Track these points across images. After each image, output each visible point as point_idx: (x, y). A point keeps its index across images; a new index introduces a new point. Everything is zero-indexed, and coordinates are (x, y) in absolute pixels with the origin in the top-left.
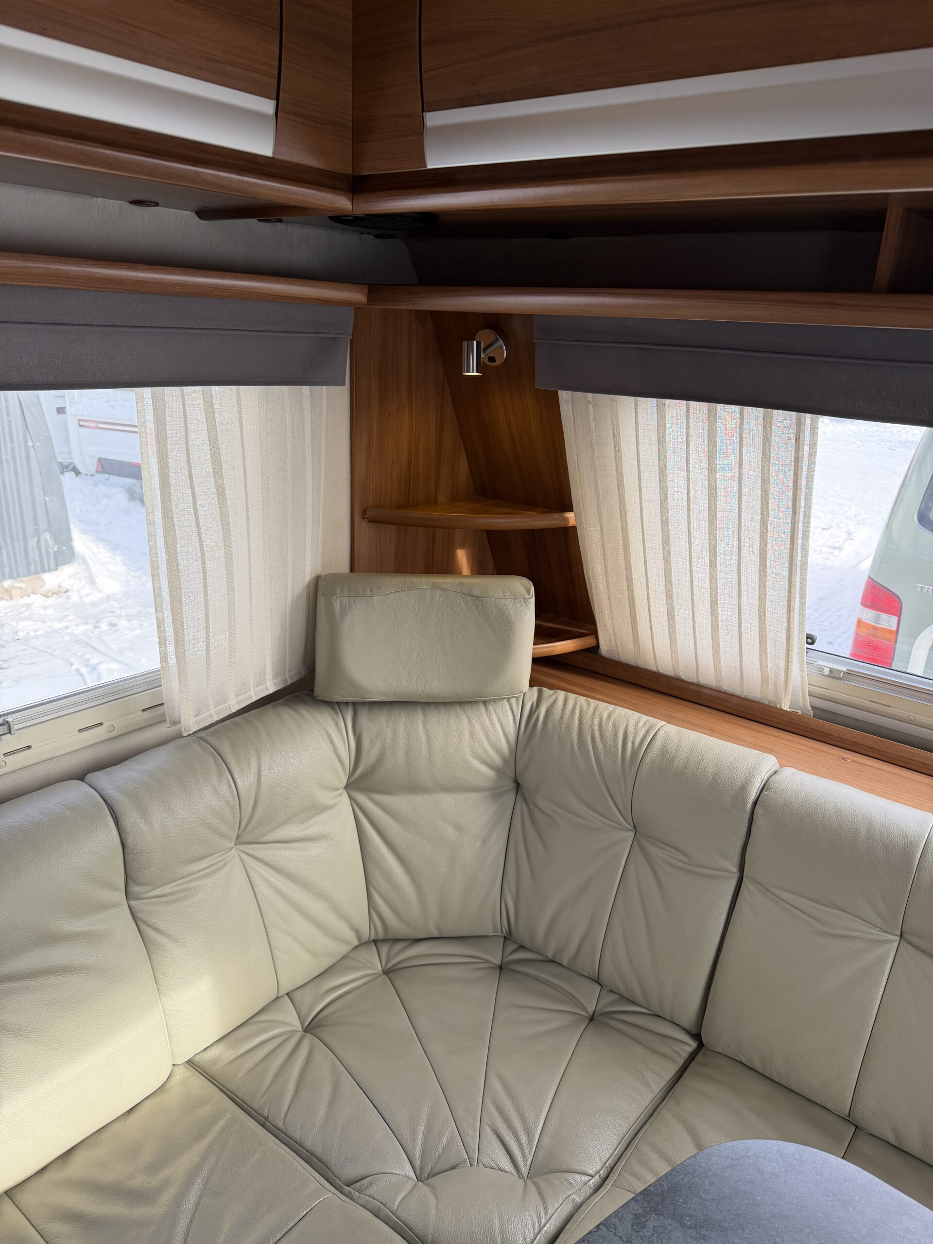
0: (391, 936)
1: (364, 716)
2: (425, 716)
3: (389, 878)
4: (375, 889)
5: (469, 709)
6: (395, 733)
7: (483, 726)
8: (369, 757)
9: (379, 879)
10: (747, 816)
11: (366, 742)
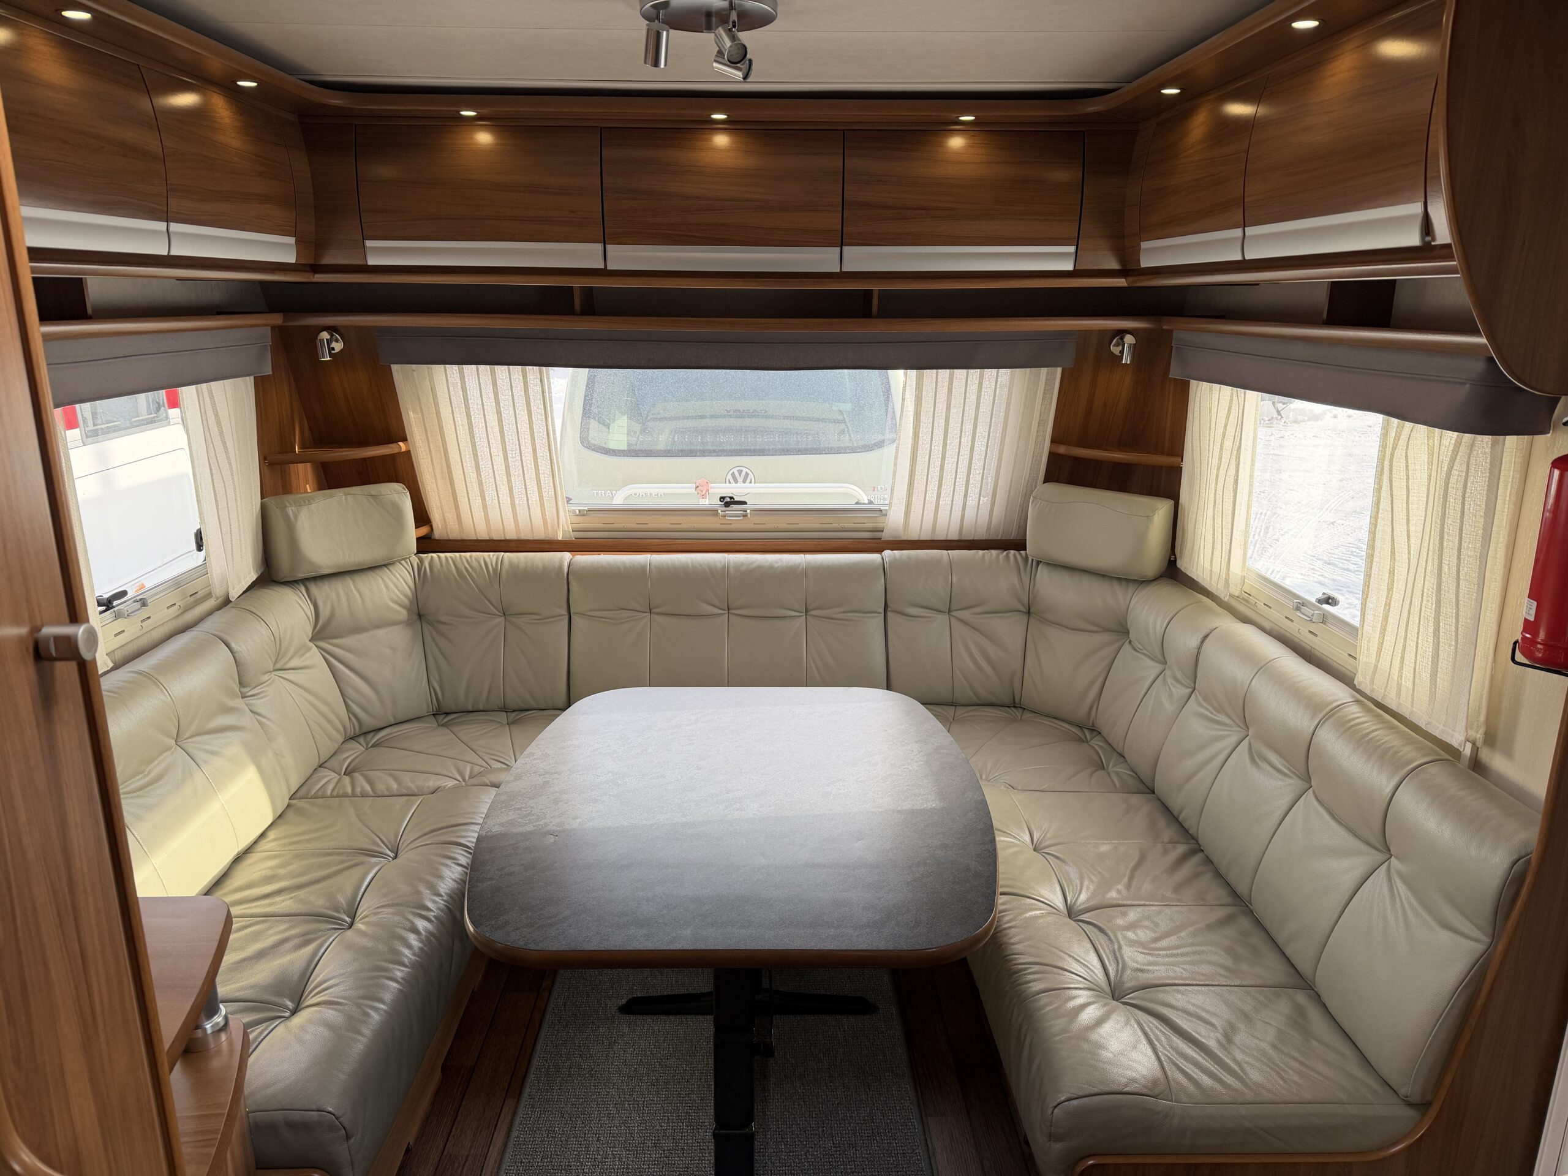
0: (365, 730)
1: (313, 588)
2: (354, 582)
3: (357, 690)
4: (349, 699)
5: (379, 572)
6: (338, 595)
7: (392, 581)
8: (325, 613)
9: (350, 692)
10: (566, 581)
11: (320, 604)
